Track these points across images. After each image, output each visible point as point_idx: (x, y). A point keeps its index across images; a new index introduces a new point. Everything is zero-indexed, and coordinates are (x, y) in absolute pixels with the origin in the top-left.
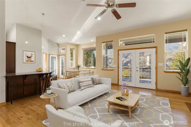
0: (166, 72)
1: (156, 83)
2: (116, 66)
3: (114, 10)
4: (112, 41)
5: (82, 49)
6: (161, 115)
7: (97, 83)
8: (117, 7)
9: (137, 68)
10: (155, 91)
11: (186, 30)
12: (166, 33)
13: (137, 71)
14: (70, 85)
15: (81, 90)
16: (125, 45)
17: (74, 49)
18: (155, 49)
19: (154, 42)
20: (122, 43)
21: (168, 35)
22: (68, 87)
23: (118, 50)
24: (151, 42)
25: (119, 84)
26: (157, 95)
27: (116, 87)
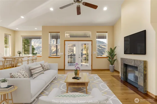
0: (97, 58)
1: (92, 66)
2: (63, 54)
3: (79, 6)
4: (59, 32)
5: (21, 36)
6: (100, 85)
7: (46, 69)
8: (84, 5)
9: (79, 55)
10: (91, 71)
11: (107, 32)
12: (97, 32)
13: (79, 57)
14: (25, 74)
15: (34, 78)
16: (70, 37)
17: (11, 35)
18: (91, 42)
19: (90, 37)
20: (68, 35)
21: (98, 34)
22: (23, 75)
23: (65, 41)
24: (88, 37)
25: (65, 69)
26: (92, 74)
27: (63, 72)
